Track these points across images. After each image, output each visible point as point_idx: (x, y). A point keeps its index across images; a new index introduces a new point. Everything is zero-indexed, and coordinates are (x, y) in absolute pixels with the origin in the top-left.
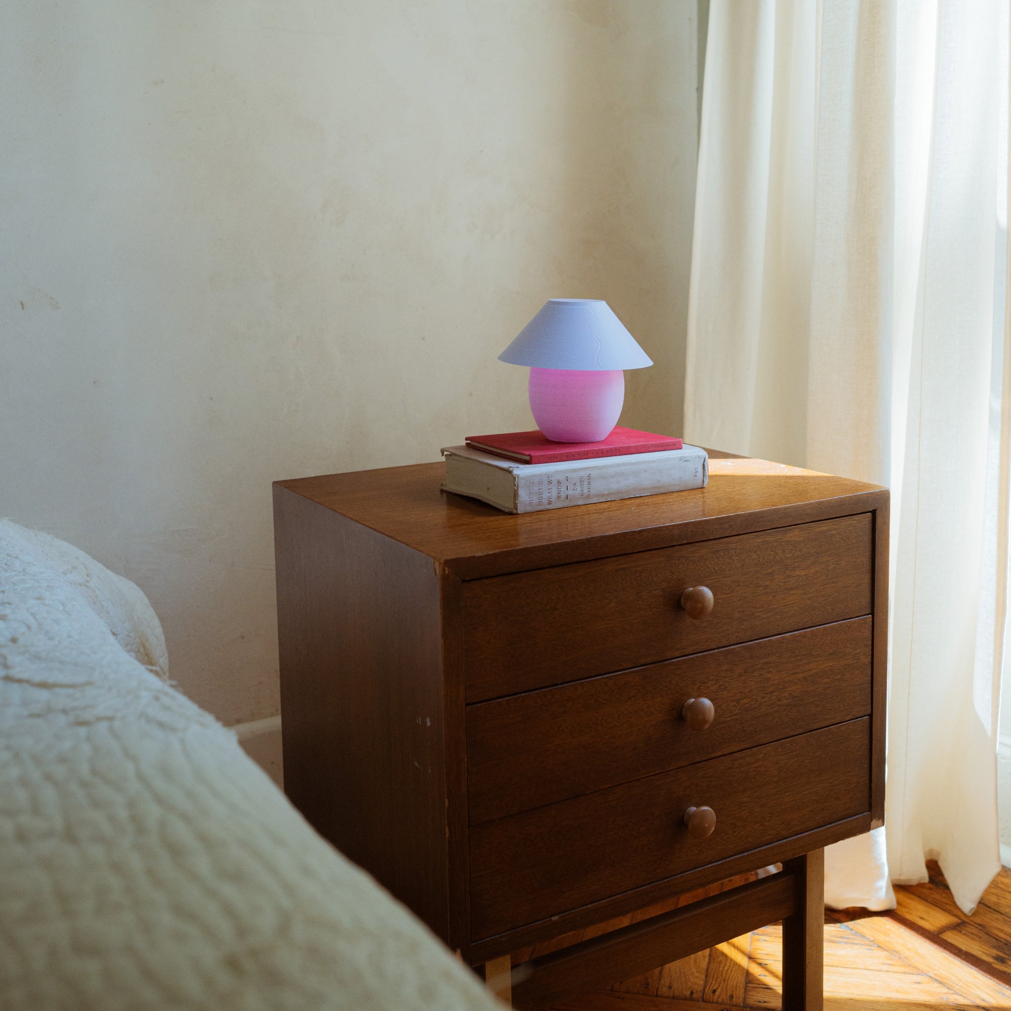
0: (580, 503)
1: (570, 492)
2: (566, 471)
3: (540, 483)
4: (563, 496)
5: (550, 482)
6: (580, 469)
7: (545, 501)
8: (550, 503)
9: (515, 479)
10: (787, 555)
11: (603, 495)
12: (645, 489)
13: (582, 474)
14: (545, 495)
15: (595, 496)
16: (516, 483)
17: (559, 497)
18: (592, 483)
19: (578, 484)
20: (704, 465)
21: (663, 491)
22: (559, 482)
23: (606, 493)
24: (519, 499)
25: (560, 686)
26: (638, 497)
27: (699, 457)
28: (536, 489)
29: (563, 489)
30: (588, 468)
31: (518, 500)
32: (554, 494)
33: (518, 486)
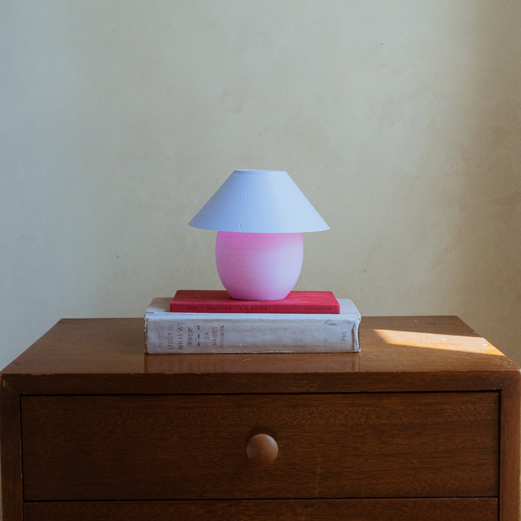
0: (214, 351)
1: (202, 340)
2: (198, 320)
3: (171, 328)
4: (195, 343)
5: (180, 329)
6: (212, 321)
7: (176, 346)
8: (181, 347)
9: (145, 322)
10: (383, 422)
11: (239, 347)
12: (285, 346)
13: (216, 325)
14: (176, 340)
15: (229, 347)
16: (145, 326)
17: (190, 343)
18: (225, 334)
19: (211, 334)
20: (353, 330)
21: (308, 350)
22: (190, 330)
23: (241, 345)
24: (148, 340)
25: (118, 502)
26: (278, 353)
27: (349, 322)
28: (166, 333)
29: (195, 336)
30: (221, 320)
31: (147, 342)
32: (185, 340)
33: (147, 328)
